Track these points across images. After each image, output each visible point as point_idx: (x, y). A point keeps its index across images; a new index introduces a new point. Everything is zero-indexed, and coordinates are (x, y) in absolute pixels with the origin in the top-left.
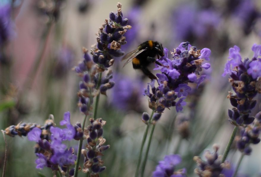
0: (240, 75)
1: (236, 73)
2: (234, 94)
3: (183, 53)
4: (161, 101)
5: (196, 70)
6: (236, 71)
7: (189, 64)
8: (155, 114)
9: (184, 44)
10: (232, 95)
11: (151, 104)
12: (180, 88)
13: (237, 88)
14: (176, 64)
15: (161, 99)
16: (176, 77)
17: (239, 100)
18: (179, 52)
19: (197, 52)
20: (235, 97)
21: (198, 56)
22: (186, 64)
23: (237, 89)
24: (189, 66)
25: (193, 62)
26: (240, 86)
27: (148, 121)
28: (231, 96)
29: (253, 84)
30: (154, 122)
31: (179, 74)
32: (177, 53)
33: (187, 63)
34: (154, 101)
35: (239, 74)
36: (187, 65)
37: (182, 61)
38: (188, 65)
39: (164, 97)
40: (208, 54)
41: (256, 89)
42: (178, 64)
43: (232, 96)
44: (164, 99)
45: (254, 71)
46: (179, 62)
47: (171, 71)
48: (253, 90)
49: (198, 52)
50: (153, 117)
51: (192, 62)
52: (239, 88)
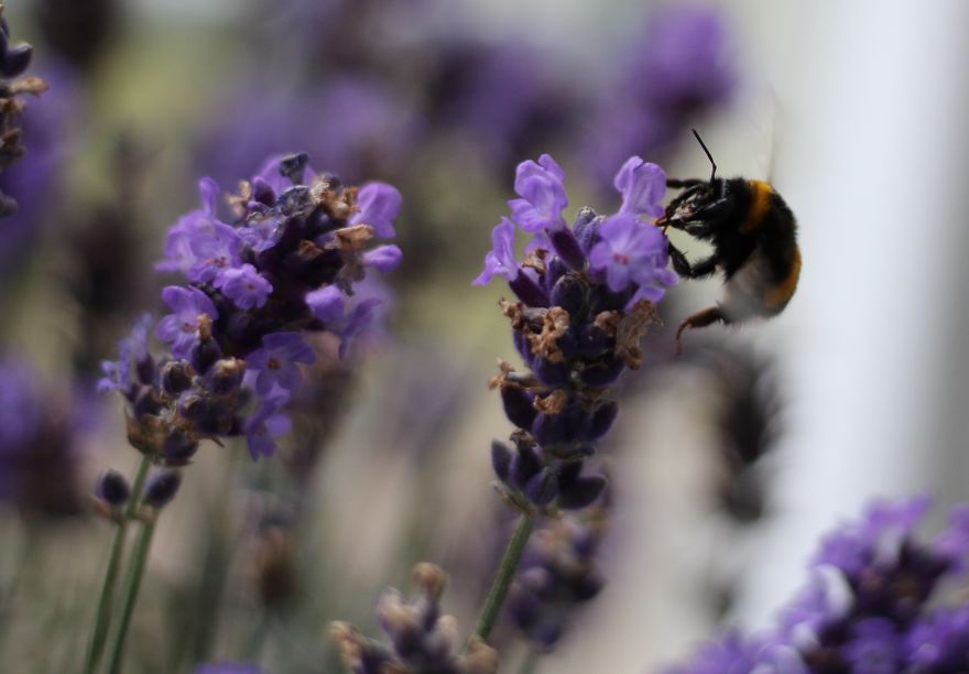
0: (553, 282)
1: (535, 278)
2: (521, 370)
3: (284, 198)
4: (187, 405)
5: (342, 273)
6: (537, 270)
7: (311, 244)
8: (156, 472)
9: (288, 163)
10: (511, 374)
11: (136, 430)
12: (269, 354)
13: (539, 337)
14: (254, 244)
15: (187, 398)
16: (254, 300)
17: (543, 396)
18: (265, 197)
19: (343, 197)
20: (524, 382)
21: (346, 213)
22: (296, 247)
23: (538, 344)
24: (310, 257)
25: (329, 240)
26: (552, 328)
27: (125, 508)
28: (506, 379)
29: (607, 322)
30: (149, 510)
31: (270, 289)
32: (258, 199)
33: (302, 242)
34: (151, 416)
35: (548, 279)
36: (301, 252)
37: (281, 232)
38: (306, 251)
39: (199, 389)
40: (387, 207)
41: (619, 349)
42: (260, 247)
43: (513, 380)
44: (197, 397)
45: (617, 258)
46: (265, 238)
47: (232, 273)
48: (605, 351)
49: (347, 195)
50: (145, 490)
51: (322, 237)
52: (543, 339)
